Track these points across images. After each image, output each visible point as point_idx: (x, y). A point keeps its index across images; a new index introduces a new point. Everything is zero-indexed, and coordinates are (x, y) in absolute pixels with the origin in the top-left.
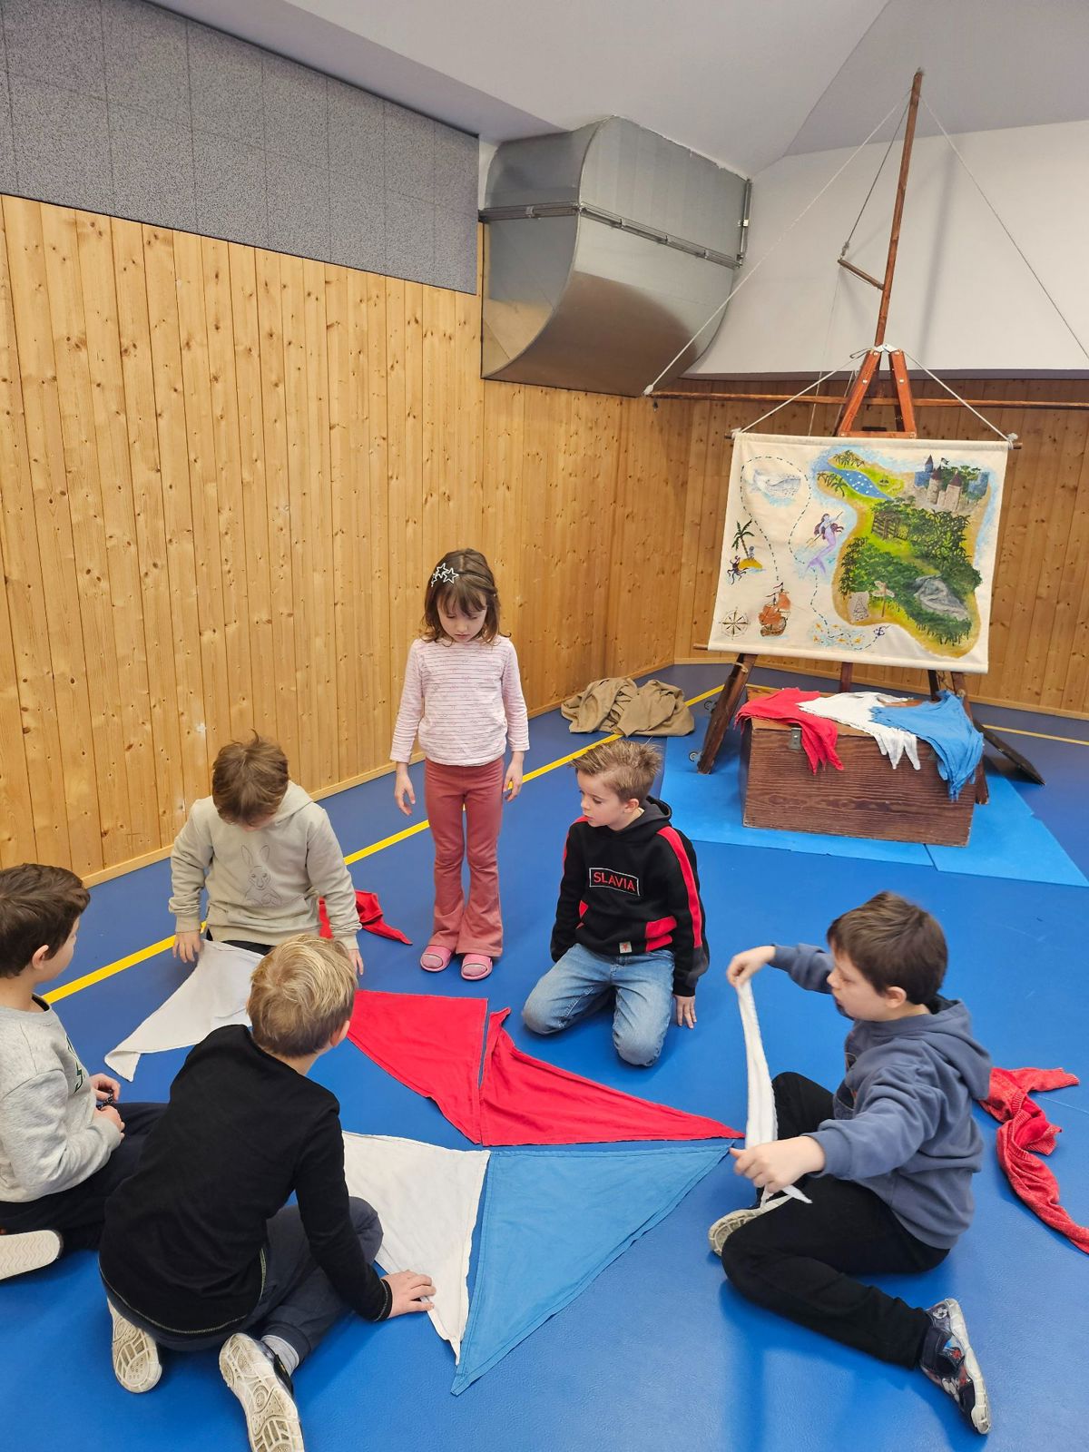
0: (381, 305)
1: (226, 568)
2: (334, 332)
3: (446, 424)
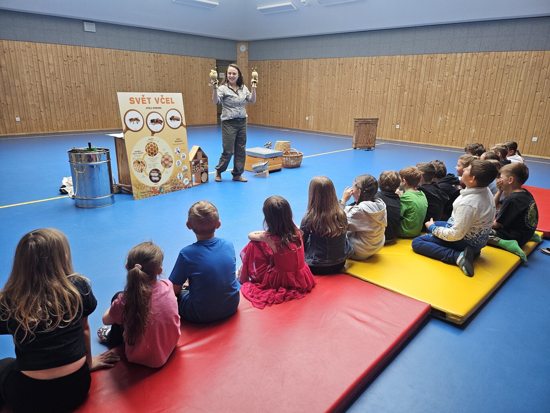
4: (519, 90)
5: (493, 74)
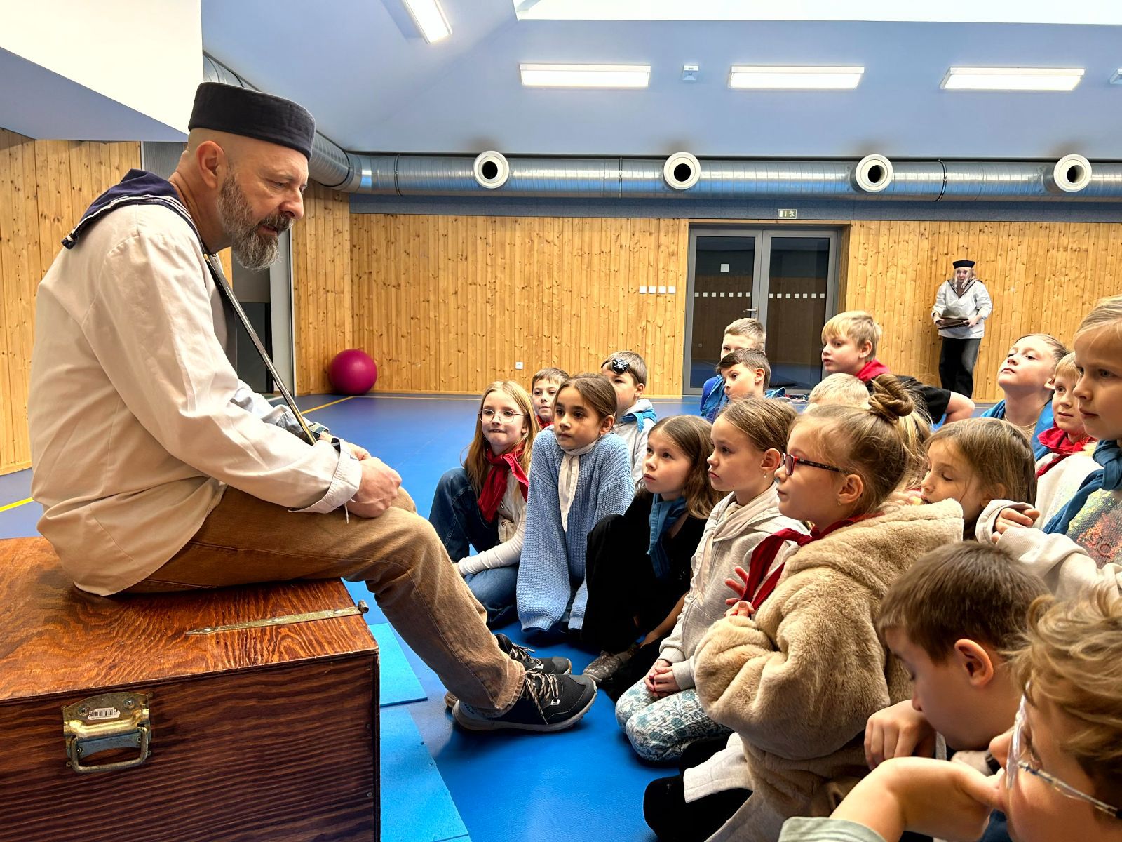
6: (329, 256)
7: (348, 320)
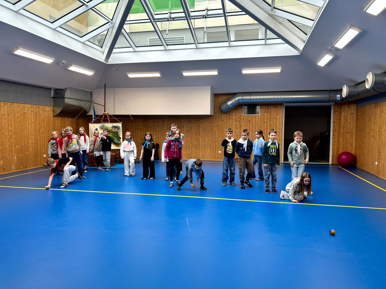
0: (39, 109)
1: (19, 139)
2: (33, 112)
3: (48, 122)
4: (33, 128)
5: (18, 118)
6: (349, 121)
7: (354, 142)
